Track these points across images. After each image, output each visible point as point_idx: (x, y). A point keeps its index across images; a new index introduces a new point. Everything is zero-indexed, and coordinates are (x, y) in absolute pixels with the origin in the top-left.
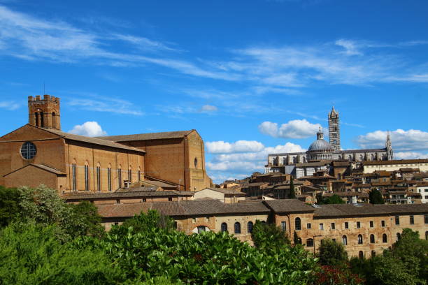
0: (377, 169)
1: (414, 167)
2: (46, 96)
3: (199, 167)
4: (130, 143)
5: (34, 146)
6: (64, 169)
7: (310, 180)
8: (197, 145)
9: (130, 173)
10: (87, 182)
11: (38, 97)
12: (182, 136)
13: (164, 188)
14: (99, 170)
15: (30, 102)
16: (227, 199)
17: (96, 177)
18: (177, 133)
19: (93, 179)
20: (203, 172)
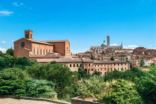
0: (118, 51)
1: (127, 51)
2: (29, 30)
3: (68, 49)
4: (50, 43)
5: (24, 43)
6: (31, 50)
7: (101, 53)
8: (68, 44)
9: (50, 51)
10: (38, 53)
11: (27, 30)
12: (64, 41)
13: (58, 55)
14: (41, 50)
15: (25, 31)
16: (73, 58)
17: (40, 52)
18: (63, 40)
19: (39, 52)
20: (69, 51)
